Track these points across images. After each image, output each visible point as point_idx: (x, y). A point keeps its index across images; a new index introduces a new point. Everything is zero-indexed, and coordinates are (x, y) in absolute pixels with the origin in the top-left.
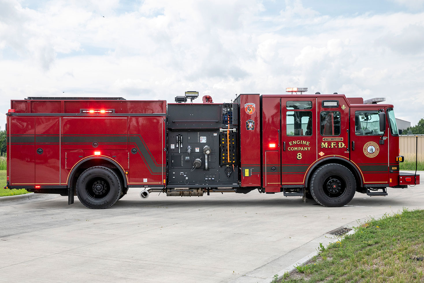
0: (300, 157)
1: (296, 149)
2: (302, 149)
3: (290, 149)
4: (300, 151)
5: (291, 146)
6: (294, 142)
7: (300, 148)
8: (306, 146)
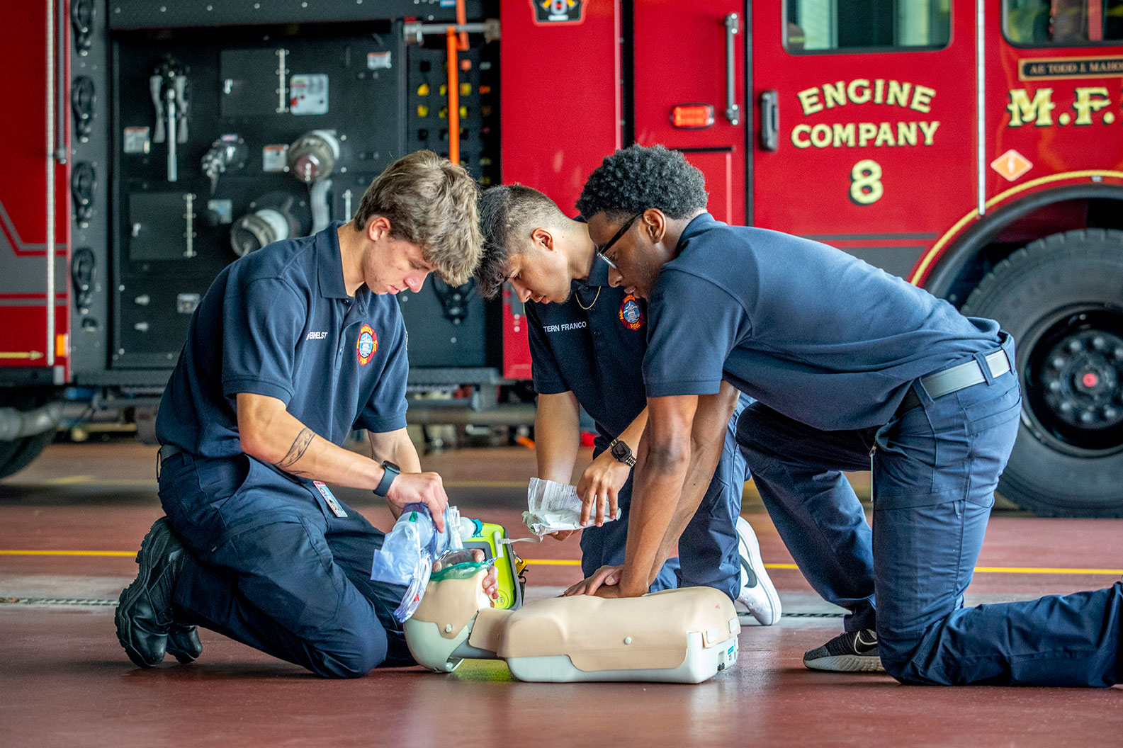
0: (867, 189)
1: (843, 134)
2: (884, 134)
3: (804, 136)
4: (871, 151)
5: (813, 120)
6: (836, 94)
7: (868, 131)
8: (907, 115)
